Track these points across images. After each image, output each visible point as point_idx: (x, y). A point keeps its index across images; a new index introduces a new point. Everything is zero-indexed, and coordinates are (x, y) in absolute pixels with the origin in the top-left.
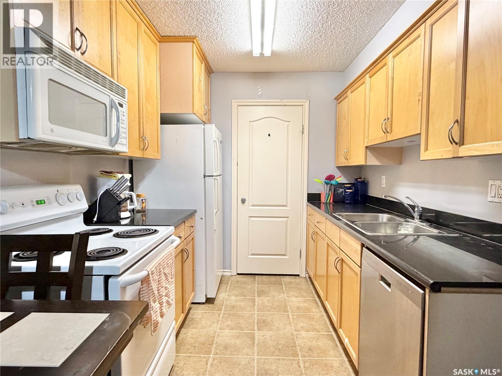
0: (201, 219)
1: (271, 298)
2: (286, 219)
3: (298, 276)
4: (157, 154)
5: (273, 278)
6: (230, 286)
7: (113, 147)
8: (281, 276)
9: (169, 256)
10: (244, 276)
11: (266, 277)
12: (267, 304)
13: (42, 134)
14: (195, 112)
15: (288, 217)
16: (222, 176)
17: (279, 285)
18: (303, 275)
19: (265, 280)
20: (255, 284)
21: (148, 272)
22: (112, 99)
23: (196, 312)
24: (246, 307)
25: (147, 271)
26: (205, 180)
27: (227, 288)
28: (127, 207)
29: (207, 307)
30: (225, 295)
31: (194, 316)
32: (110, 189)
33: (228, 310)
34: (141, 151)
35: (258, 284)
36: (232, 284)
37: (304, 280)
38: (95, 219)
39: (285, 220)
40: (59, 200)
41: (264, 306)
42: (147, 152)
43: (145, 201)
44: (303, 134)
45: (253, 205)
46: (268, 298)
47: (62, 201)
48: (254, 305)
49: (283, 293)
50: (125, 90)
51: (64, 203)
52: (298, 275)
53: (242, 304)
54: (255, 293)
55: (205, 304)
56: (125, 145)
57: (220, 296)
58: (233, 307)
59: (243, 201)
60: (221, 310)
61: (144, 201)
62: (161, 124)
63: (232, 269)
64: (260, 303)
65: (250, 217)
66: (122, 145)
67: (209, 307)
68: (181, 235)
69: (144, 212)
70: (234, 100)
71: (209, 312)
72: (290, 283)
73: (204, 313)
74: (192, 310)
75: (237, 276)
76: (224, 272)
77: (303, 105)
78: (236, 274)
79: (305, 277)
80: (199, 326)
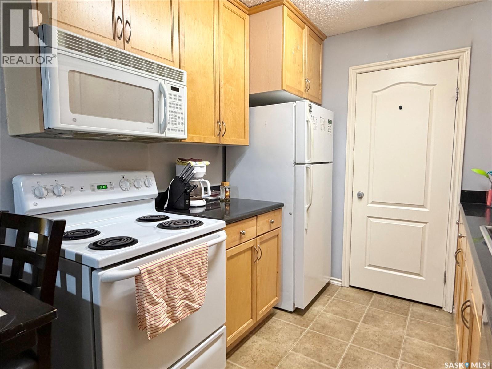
0: (290, 214)
1: (380, 330)
2: (424, 225)
3: (439, 309)
4: (244, 140)
5: (398, 303)
6: (334, 299)
7: (162, 133)
8: (412, 303)
9: (195, 254)
10: (359, 290)
11: (388, 299)
12: (371, 337)
13: (61, 123)
14: (284, 88)
15: (426, 223)
16: (332, 164)
17: (403, 314)
18: (448, 308)
19: (385, 302)
20: (367, 304)
21: (140, 271)
22: (160, 83)
23: (278, 320)
24: (341, 333)
25: (139, 269)
26: (295, 168)
27: (328, 301)
28: (202, 195)
29: (294, 317)
30: (322, 309)
31: (274, 325)
32: (179, 176)
33: (315, 328)
34: (216, 137)
35: (371, 306)
36: (337, 297)
37: (448, 317)
38: (166, 206)
39: (422, 227)
40: (122, 185)
41: (366, 337)
42: (225, 138)
43: (229, 190)
44: (458, 102)
45: (373, 203)
46: (376, 328)
47: (125, 187)
48: (353, 332)
49: (404, 326)
50: (182, 73)
51: (127, 188)
52: (441, 308)
53: (337, 326)
54: (361, 317)
55: (293, 314)
56: (182, 131)
57: (315, 308)
58: (324, 327)
59: (360, 196)
60: (307, 326)
61: (227, 189)
62: (250, 106)
63: (342, 279)
64: (362, 332)
65: (368, 217)
66: (177, 131)
67: (295, 318)
68: (244, 231)
69: (229, 201)
70: (351, 67)
71: (293, 324)
72: (423, 315)
73: (286, 325)
74: (275, 316)
75: (348, 288)
76: (331, 279)
77: (460, 57)
78: (348, 286)
79: (451, 312)
80: (273, 338)
